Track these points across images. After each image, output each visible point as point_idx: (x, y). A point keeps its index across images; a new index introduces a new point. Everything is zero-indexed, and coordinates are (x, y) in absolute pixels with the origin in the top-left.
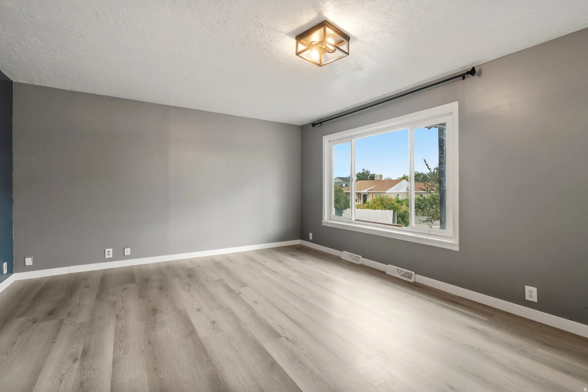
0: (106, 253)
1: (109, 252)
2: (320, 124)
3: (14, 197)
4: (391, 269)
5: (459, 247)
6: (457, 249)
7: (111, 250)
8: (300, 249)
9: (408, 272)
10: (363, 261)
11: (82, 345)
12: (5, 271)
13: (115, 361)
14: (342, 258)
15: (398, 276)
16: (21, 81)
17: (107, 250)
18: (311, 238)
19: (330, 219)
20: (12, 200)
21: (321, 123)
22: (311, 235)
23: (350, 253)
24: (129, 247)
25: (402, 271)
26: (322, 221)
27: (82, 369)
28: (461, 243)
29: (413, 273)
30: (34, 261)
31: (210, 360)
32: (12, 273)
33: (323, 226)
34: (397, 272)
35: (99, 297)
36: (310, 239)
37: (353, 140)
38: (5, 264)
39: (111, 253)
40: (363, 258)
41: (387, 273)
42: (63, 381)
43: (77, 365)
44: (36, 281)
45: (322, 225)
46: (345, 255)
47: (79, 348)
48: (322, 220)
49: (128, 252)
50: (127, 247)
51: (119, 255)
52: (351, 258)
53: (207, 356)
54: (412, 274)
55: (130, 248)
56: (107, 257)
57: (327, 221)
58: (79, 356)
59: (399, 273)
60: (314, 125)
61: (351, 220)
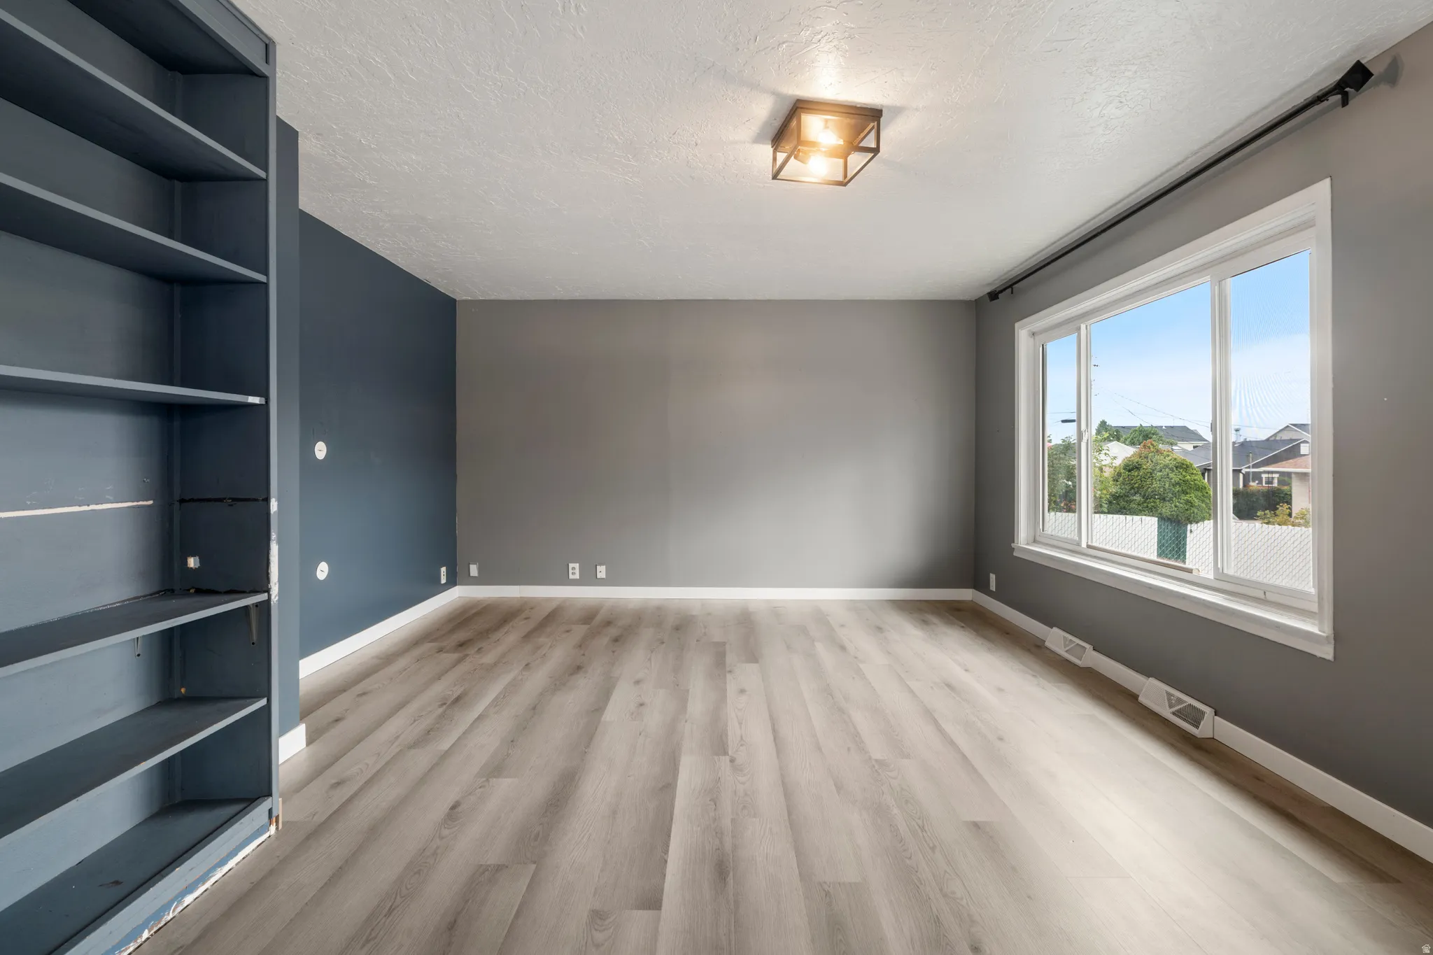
0: (571, 571)
1: (573, 568)
2: (1010, 290)
3: (457, 473)
4: (1154, 693)
5: (1335, 648)
6: (1327, 652)
7: (577, 566)
8: (958, 610)
9: (1194, 708)
10: (1092, 659)
11: (462, 689)
12: (443, 581)
13: (480, 718)
14: (1047, 644)
15: (1167, 713)
16: (464, 298)
17: (571, 565)
18: (993, 587)
19: (1035, 541)
20: (455, 476)
21: (1011, 286)
22: (993, 577)
23: (1070, 637)
24: (603, 565)
25: (1180, 701)
26: (1012, 544)
27: (442, 716)
28: (1338, 637)
29: (1208, 711)
30: (480, 570)
31: (586, 752)
32: (455, 584)
33: (1016, 557)
34: (1166, 701)
35: (527, 637)
36: (991, 589)
37: (1083, 327)
38: (443, 570)
39: (577, 571)
40: (1095, 653)
41: (1141, 699)
42: (417, 722)
43: (441, 710)
44: (479, 601)
45: (1015, 554)
46: (1056, 639)
47: (458, 691)
48: (1014, 542)
49: (602, 572)
50: (601, 564)
51: (588, 578)
52: (1067, 649)
53: (588, 746)
54: (1203, 713)
55: (604, 567)
56: (571, 577)
57: (1028, 544)
58: (449, 702)
59: (1171, 707)
60: (993, 295)
61: (1079, 544)
